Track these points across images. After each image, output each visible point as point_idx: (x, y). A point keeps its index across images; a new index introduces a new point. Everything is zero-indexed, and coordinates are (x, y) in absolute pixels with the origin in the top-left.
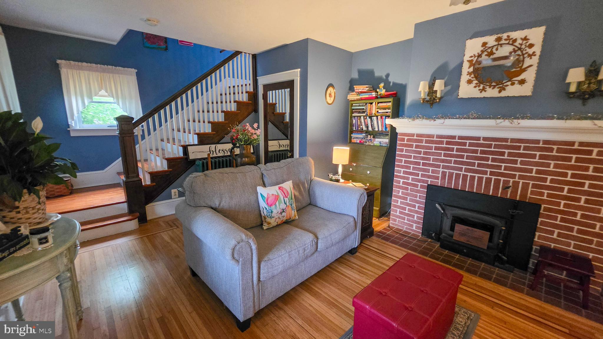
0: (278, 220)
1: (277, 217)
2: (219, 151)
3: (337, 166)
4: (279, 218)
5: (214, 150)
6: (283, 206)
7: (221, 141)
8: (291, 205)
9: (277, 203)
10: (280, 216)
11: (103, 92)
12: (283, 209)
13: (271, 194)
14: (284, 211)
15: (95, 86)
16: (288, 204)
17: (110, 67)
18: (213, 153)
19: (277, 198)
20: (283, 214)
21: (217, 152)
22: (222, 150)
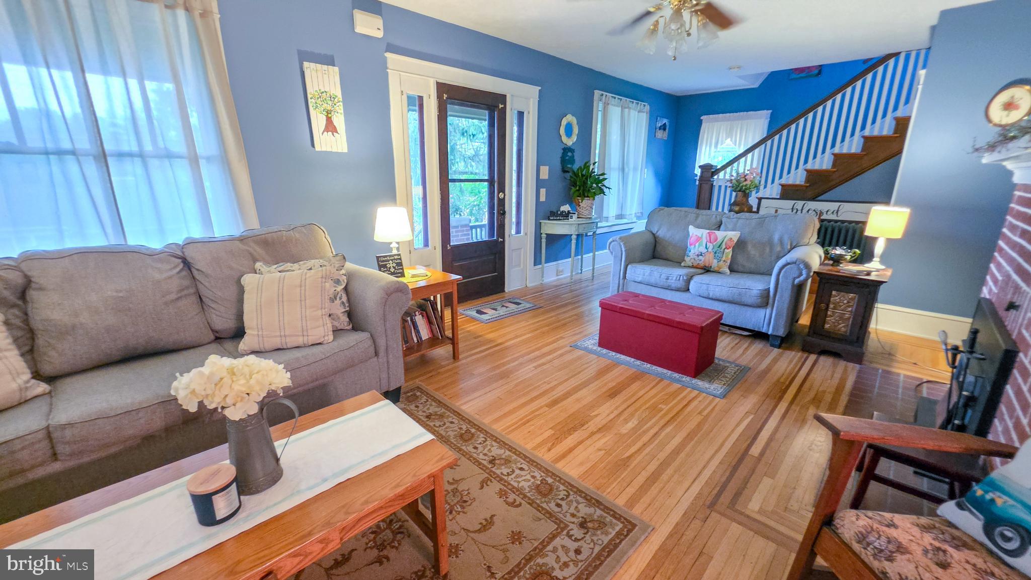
0: (692, 261)
1: (692, 257)
2: (808, 211)
3: (873, 240)
4: (694, 259)
5: (800, 208)
6: (703, 250)
7: (819, 198)
8: (716, 253)
9: (697, 245)
10: (697, 258)
11: (728, 141)
12: (701, 253)
13: (695, 234)
14: (701, 255)
15: (723, 135)
16: (710, 250)
17: (742, 113)
18: (796, 212)
19: (699, 239)
20: (701, 257)
21: (805, 211)
22: (814, 210)
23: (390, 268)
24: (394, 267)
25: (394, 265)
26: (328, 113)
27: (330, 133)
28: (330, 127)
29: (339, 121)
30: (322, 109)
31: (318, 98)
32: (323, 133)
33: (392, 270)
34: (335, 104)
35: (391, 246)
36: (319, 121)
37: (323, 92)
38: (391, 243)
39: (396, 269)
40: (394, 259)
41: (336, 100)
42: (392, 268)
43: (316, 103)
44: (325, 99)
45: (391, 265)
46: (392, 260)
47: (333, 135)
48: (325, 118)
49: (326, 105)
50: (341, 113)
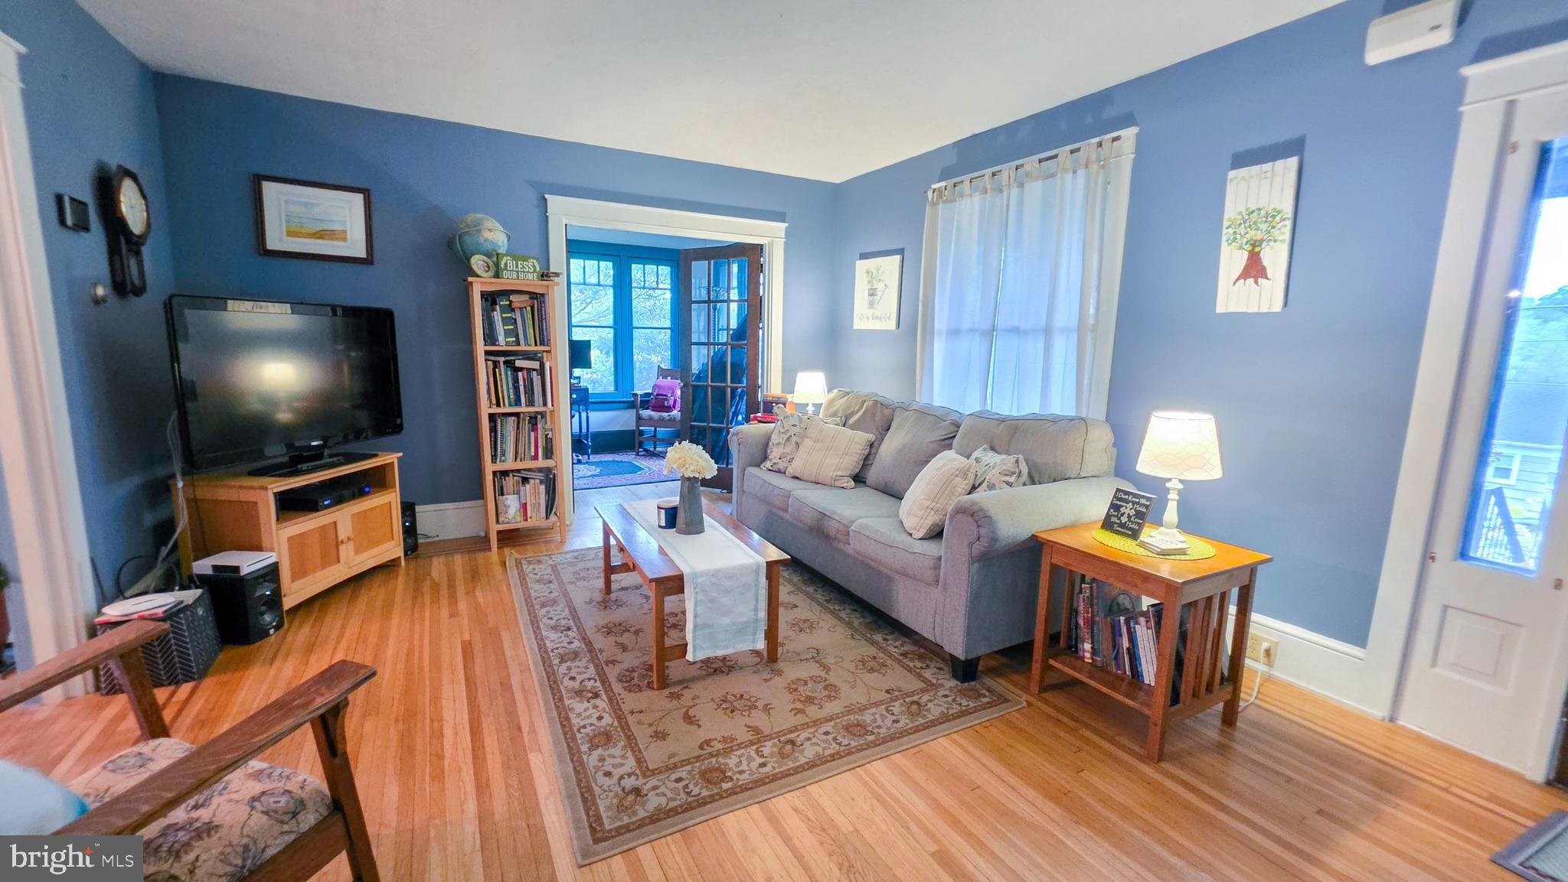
23: (1123, 515)
24: (1129, 517)
25: (1133, 512)
26: (1254, 246)
27: (1252, 280)
28: (1254, 268)
29: (1275, 258)
30: (1245, 240)
31: (1240, 225)
32: (1234, 283)
33: (1124, 519)
34: (1273, 227)
35: (1168, 485)
36: (1232, 259)
37: (1253, 212)
38: (1170, 480)
39: (1129, 521)
40: (1138, 503)
41: (1278, 219)
42: (1126, 515)
43: (1235, 233)
44: (1255, 223)
45: (1127, 511)
46: (1134, 503)
47: (1256, 282)
48: (1246, 255)
49: (1253, 232)
50: (1283, 241)
